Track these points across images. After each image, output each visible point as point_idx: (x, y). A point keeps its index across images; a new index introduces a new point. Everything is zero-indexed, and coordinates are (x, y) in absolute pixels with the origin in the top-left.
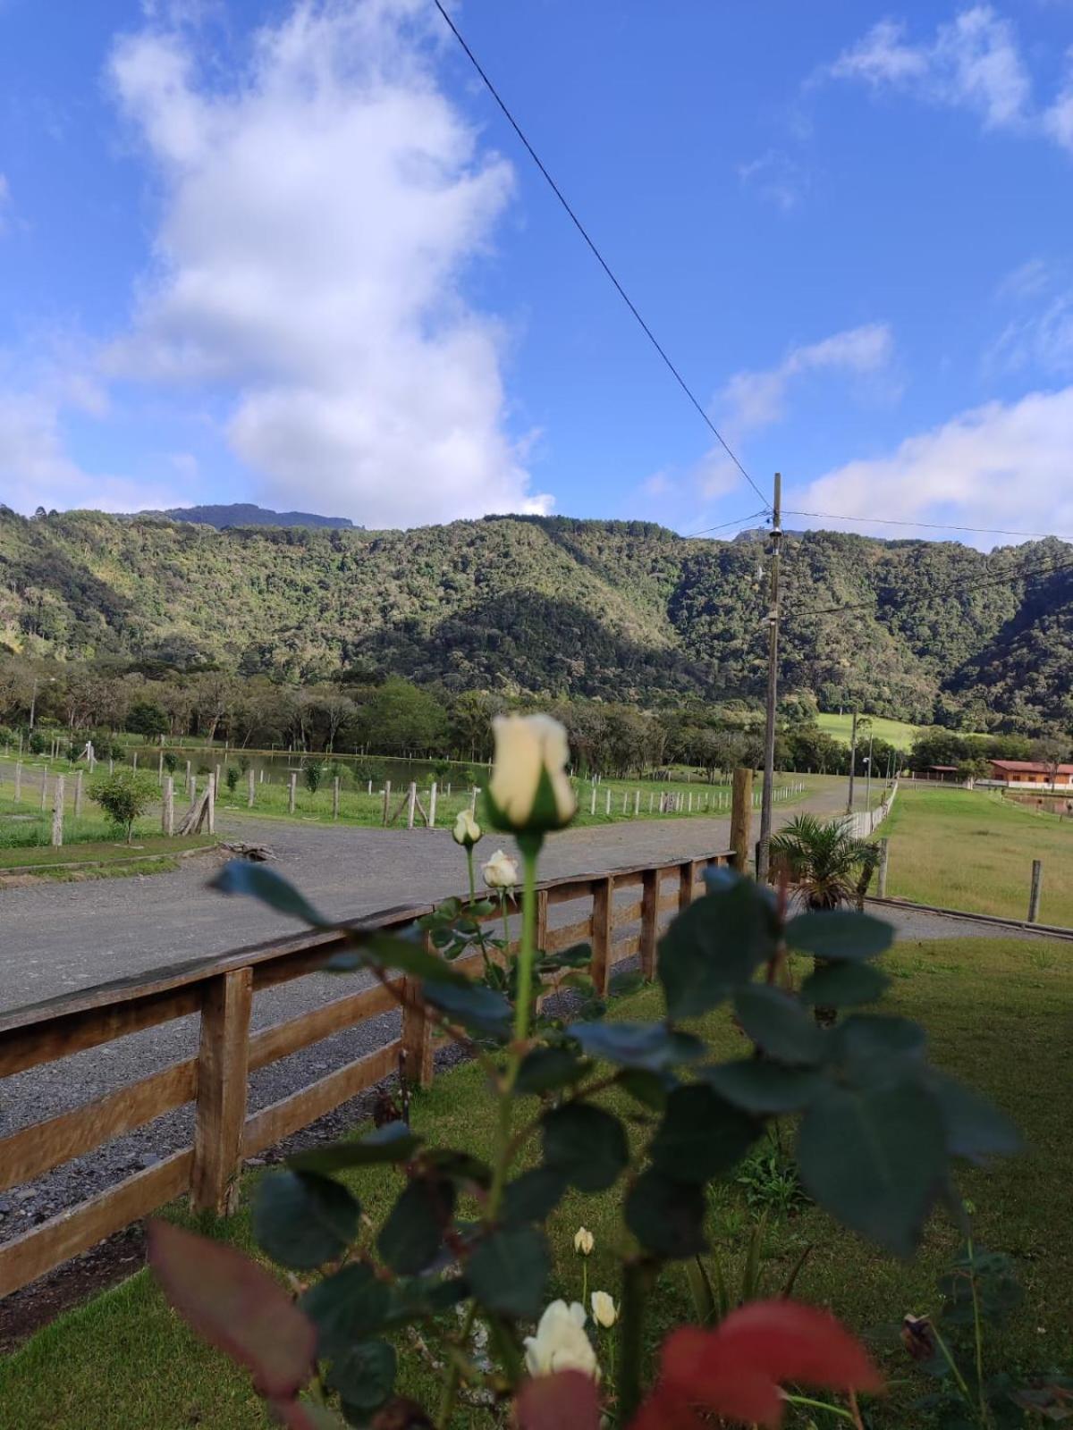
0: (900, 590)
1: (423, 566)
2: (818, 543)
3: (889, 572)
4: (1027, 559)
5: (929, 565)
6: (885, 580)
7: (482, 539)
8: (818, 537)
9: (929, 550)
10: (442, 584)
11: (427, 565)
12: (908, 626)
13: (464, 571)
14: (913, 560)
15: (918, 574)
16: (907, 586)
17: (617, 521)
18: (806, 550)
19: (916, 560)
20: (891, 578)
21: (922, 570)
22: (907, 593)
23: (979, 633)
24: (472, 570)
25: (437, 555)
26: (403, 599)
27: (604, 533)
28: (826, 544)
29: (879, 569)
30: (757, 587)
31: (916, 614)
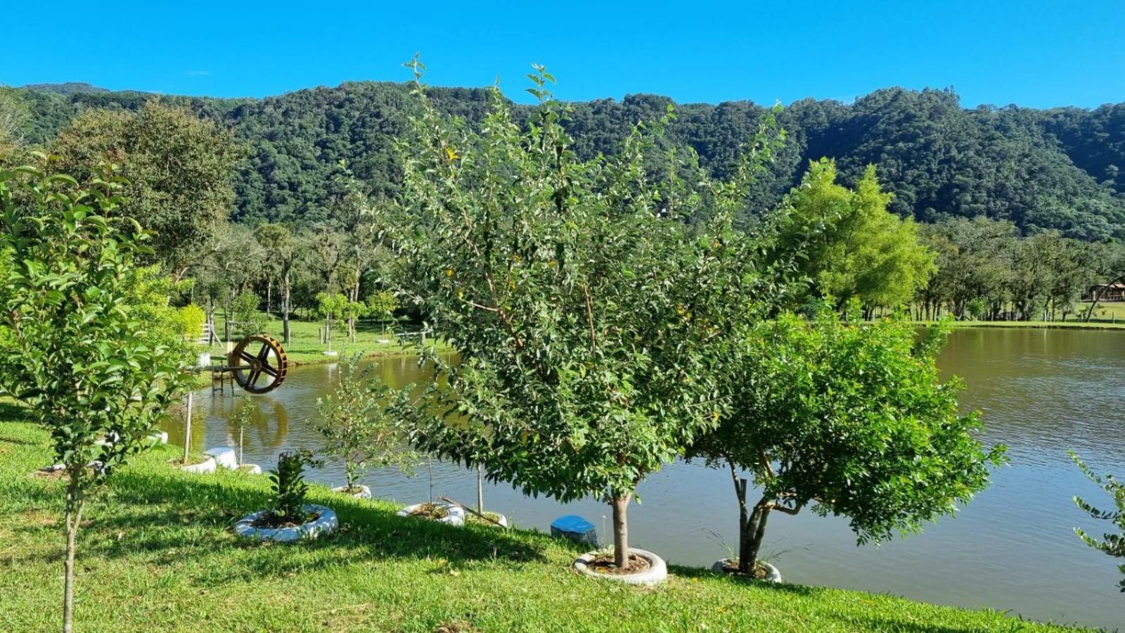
0: (709, 142)
1: (297, 128)
2: (638, 104)
3: (698, 128)
4: (805, 114)
5: (730, 121)
6: (696, 135)
7: (351, 101)
8: (637, 99)
9: (729, 108)
10: (316, 144)
11: (301, 127)
12: (720, 173)
13: (336, 131)
14: (717, 117)
15: (723, 128)
16: (714, 139)
17: (459, 89)
18: (628, 110)
19: (720, 117)
20: (701, 132)
21: (726, 125)
22: (715, 145)
23: (778, 176)
24: (345, 130)
25: (308, 117)
26: (282, 159)
27: (452, 99)
28: (646, 105)
29: (690, 125)
30: (592, 144)
31: (726, 163)
